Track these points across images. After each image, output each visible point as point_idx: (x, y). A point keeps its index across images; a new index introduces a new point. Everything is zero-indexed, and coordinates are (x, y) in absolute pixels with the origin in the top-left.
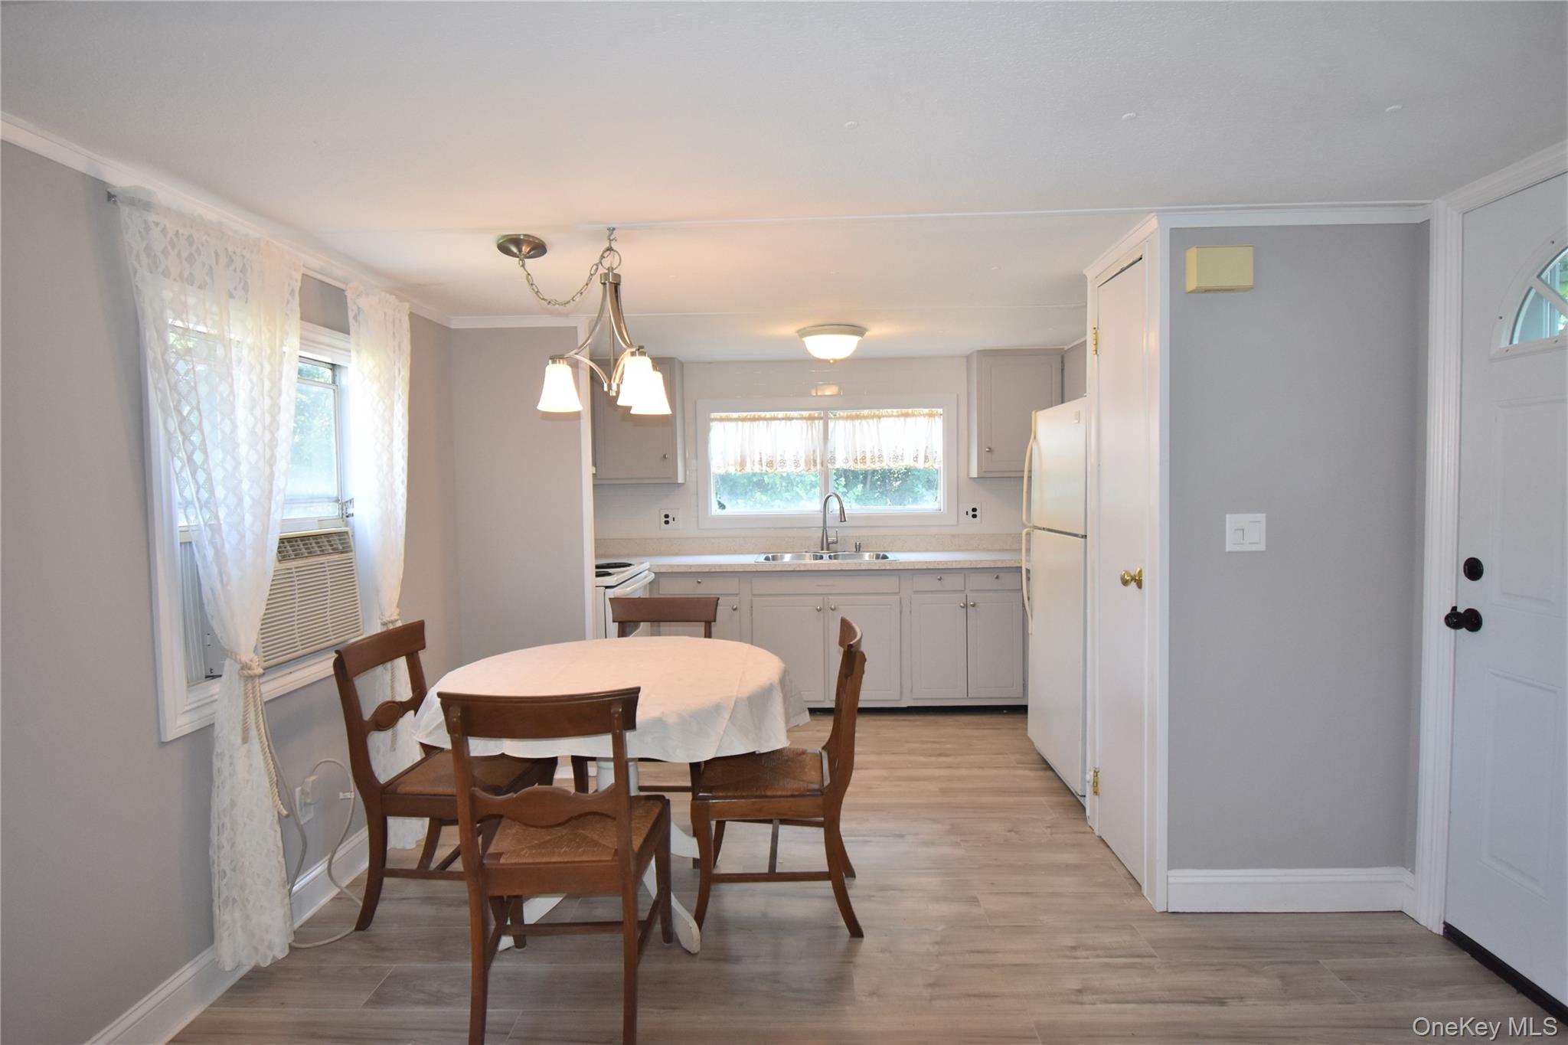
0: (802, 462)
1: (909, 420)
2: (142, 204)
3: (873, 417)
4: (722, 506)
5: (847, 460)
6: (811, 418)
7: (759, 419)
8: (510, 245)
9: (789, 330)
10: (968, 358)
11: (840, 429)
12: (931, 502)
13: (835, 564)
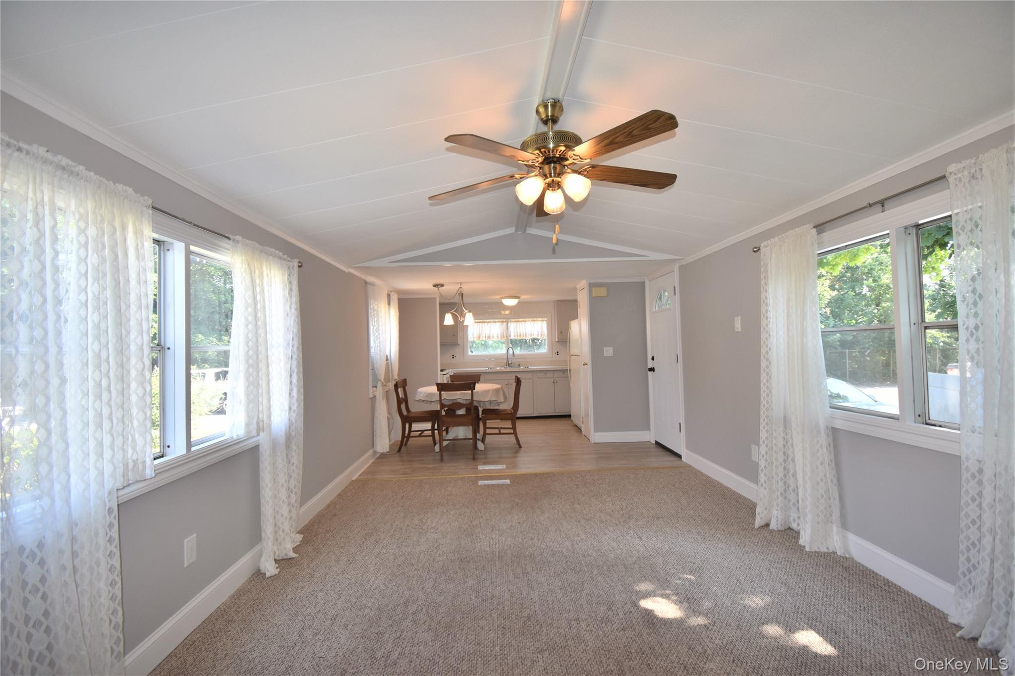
0: (499, 336)
1: (536, 322)
2: (373, 285)
3: (523, 321)
4: (472, 352)
5: (515, 336)
6: (502, 322)
7: (485, 322)
8: (436, 286)
9: (498, 297)
10: (554, 301)
11: (512, 326)
12: (544, 350)
13: (511, 370)
